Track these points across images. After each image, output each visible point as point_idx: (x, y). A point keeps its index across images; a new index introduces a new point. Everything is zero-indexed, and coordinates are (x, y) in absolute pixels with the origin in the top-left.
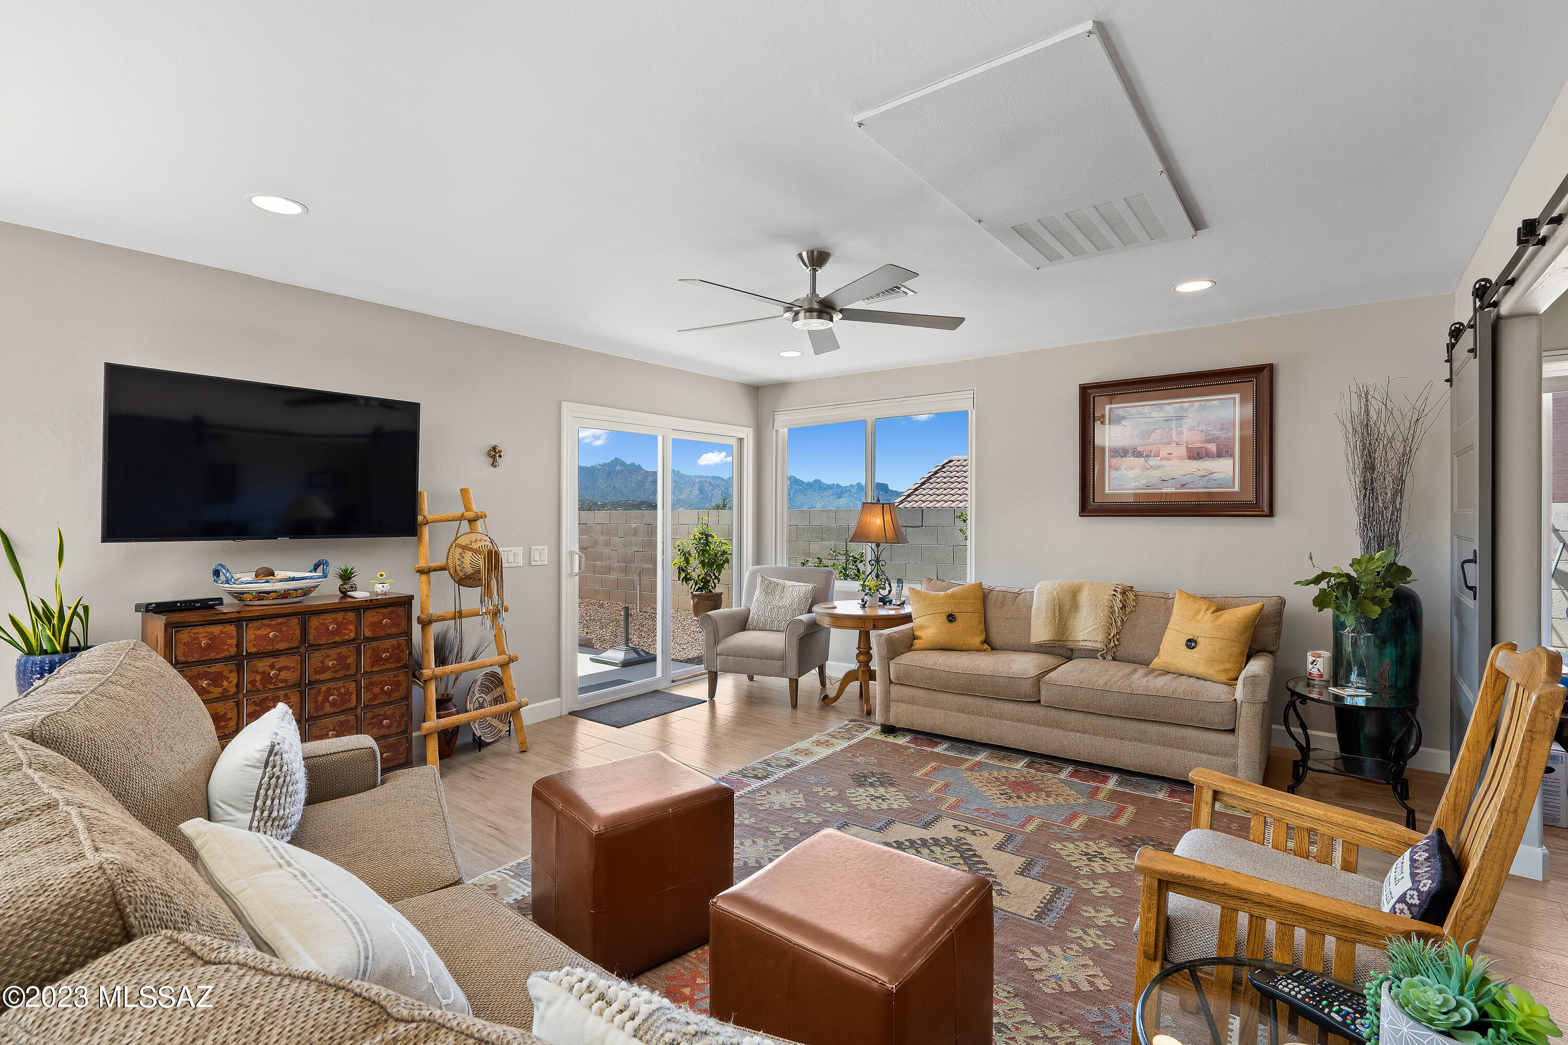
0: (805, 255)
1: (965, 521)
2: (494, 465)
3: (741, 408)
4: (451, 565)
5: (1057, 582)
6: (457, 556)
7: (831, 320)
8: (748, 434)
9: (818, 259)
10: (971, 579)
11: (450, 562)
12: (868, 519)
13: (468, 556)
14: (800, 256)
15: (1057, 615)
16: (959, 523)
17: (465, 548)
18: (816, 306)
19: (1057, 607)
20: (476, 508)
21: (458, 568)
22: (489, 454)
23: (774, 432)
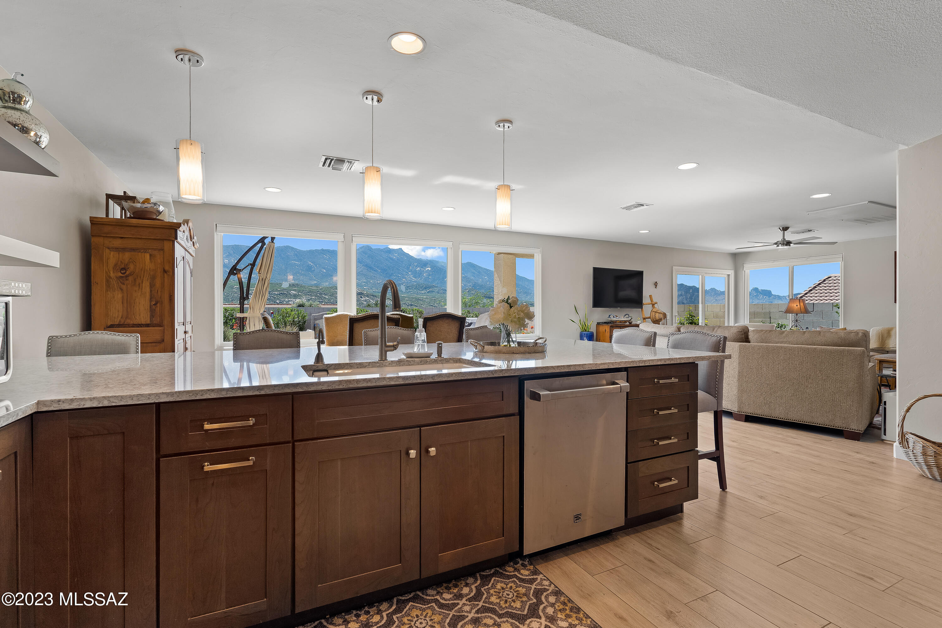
0: (781, 228)
1: (839, 308)
2: (656, 288)
3: (729, 263)
4: (651, 317)
5: (881, 327)
6: (653, 314)
7: (790, 246)
8: (732, 273)
9: (785, 229)
10: (841, 326)
11: (651, 316)
12: (793, 305)
13: (657, 314)
14: (780, 228)
15: (881, 338)
16: (835, 309)
17: (656, 312)
18: (785, 243)
19: (881, 336)
20: (654, 301)
21: (654, 318)
22: (655, 284)
23: (743, 271)
